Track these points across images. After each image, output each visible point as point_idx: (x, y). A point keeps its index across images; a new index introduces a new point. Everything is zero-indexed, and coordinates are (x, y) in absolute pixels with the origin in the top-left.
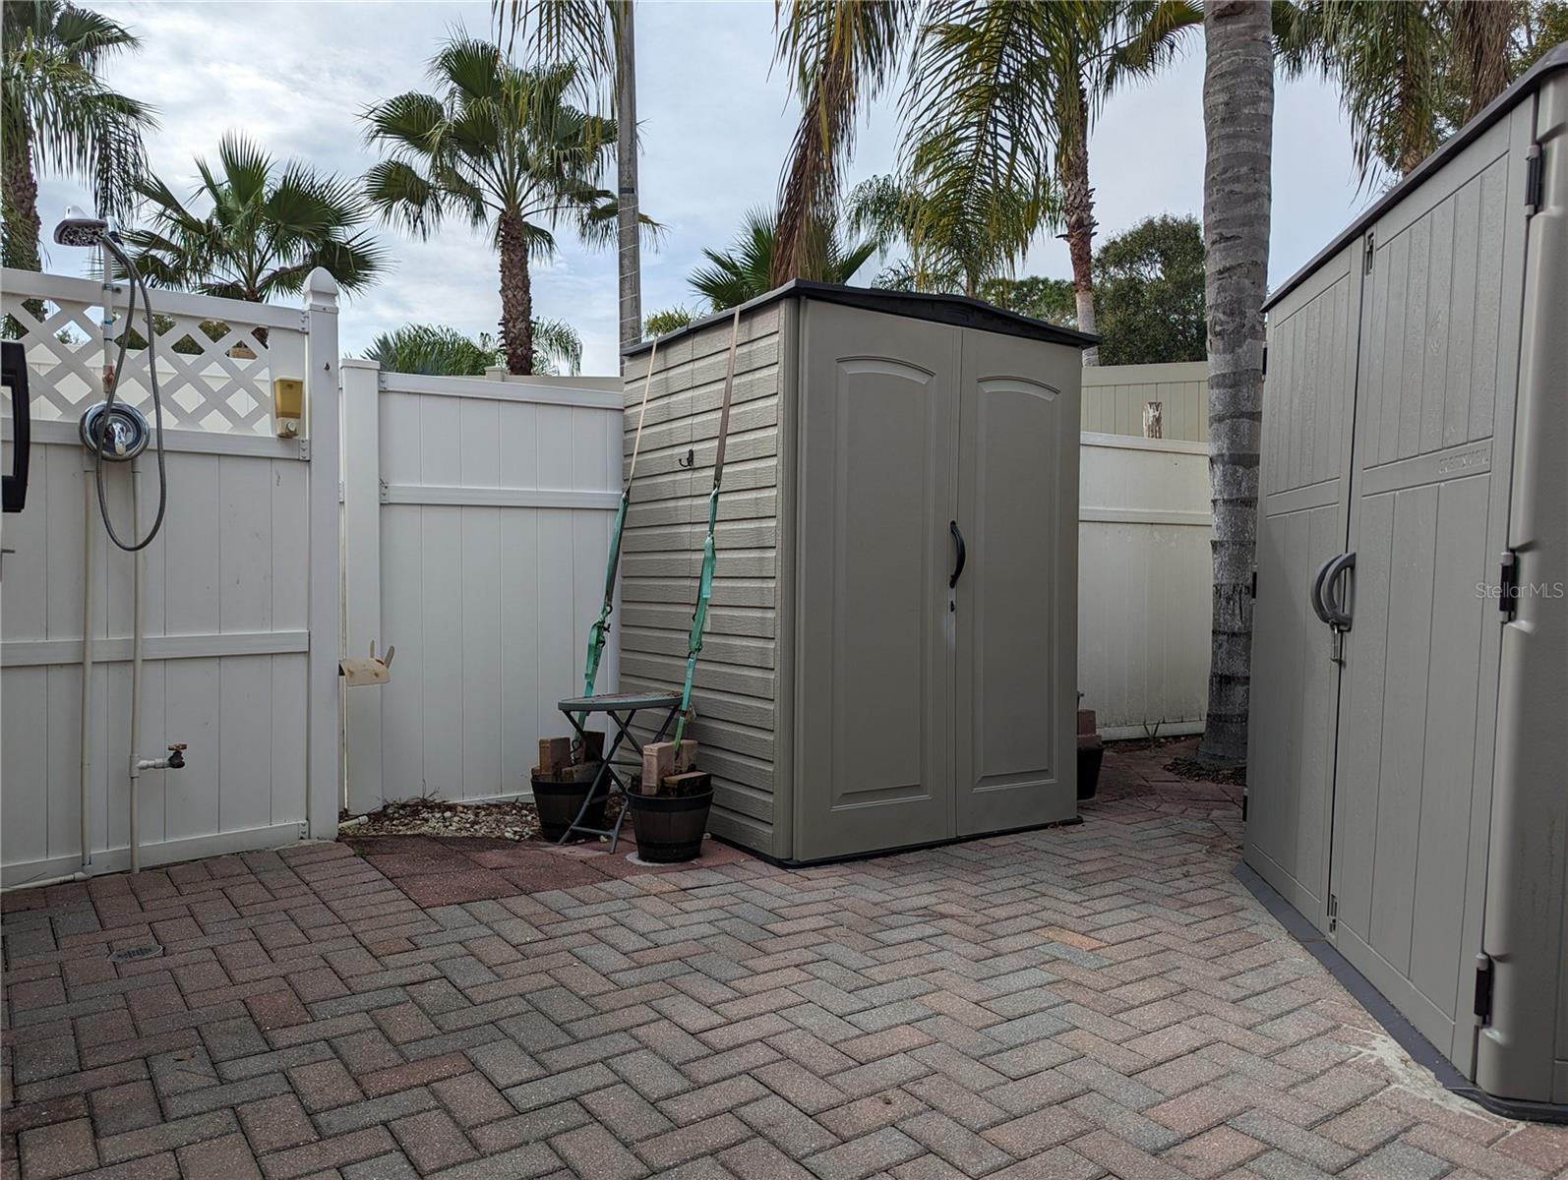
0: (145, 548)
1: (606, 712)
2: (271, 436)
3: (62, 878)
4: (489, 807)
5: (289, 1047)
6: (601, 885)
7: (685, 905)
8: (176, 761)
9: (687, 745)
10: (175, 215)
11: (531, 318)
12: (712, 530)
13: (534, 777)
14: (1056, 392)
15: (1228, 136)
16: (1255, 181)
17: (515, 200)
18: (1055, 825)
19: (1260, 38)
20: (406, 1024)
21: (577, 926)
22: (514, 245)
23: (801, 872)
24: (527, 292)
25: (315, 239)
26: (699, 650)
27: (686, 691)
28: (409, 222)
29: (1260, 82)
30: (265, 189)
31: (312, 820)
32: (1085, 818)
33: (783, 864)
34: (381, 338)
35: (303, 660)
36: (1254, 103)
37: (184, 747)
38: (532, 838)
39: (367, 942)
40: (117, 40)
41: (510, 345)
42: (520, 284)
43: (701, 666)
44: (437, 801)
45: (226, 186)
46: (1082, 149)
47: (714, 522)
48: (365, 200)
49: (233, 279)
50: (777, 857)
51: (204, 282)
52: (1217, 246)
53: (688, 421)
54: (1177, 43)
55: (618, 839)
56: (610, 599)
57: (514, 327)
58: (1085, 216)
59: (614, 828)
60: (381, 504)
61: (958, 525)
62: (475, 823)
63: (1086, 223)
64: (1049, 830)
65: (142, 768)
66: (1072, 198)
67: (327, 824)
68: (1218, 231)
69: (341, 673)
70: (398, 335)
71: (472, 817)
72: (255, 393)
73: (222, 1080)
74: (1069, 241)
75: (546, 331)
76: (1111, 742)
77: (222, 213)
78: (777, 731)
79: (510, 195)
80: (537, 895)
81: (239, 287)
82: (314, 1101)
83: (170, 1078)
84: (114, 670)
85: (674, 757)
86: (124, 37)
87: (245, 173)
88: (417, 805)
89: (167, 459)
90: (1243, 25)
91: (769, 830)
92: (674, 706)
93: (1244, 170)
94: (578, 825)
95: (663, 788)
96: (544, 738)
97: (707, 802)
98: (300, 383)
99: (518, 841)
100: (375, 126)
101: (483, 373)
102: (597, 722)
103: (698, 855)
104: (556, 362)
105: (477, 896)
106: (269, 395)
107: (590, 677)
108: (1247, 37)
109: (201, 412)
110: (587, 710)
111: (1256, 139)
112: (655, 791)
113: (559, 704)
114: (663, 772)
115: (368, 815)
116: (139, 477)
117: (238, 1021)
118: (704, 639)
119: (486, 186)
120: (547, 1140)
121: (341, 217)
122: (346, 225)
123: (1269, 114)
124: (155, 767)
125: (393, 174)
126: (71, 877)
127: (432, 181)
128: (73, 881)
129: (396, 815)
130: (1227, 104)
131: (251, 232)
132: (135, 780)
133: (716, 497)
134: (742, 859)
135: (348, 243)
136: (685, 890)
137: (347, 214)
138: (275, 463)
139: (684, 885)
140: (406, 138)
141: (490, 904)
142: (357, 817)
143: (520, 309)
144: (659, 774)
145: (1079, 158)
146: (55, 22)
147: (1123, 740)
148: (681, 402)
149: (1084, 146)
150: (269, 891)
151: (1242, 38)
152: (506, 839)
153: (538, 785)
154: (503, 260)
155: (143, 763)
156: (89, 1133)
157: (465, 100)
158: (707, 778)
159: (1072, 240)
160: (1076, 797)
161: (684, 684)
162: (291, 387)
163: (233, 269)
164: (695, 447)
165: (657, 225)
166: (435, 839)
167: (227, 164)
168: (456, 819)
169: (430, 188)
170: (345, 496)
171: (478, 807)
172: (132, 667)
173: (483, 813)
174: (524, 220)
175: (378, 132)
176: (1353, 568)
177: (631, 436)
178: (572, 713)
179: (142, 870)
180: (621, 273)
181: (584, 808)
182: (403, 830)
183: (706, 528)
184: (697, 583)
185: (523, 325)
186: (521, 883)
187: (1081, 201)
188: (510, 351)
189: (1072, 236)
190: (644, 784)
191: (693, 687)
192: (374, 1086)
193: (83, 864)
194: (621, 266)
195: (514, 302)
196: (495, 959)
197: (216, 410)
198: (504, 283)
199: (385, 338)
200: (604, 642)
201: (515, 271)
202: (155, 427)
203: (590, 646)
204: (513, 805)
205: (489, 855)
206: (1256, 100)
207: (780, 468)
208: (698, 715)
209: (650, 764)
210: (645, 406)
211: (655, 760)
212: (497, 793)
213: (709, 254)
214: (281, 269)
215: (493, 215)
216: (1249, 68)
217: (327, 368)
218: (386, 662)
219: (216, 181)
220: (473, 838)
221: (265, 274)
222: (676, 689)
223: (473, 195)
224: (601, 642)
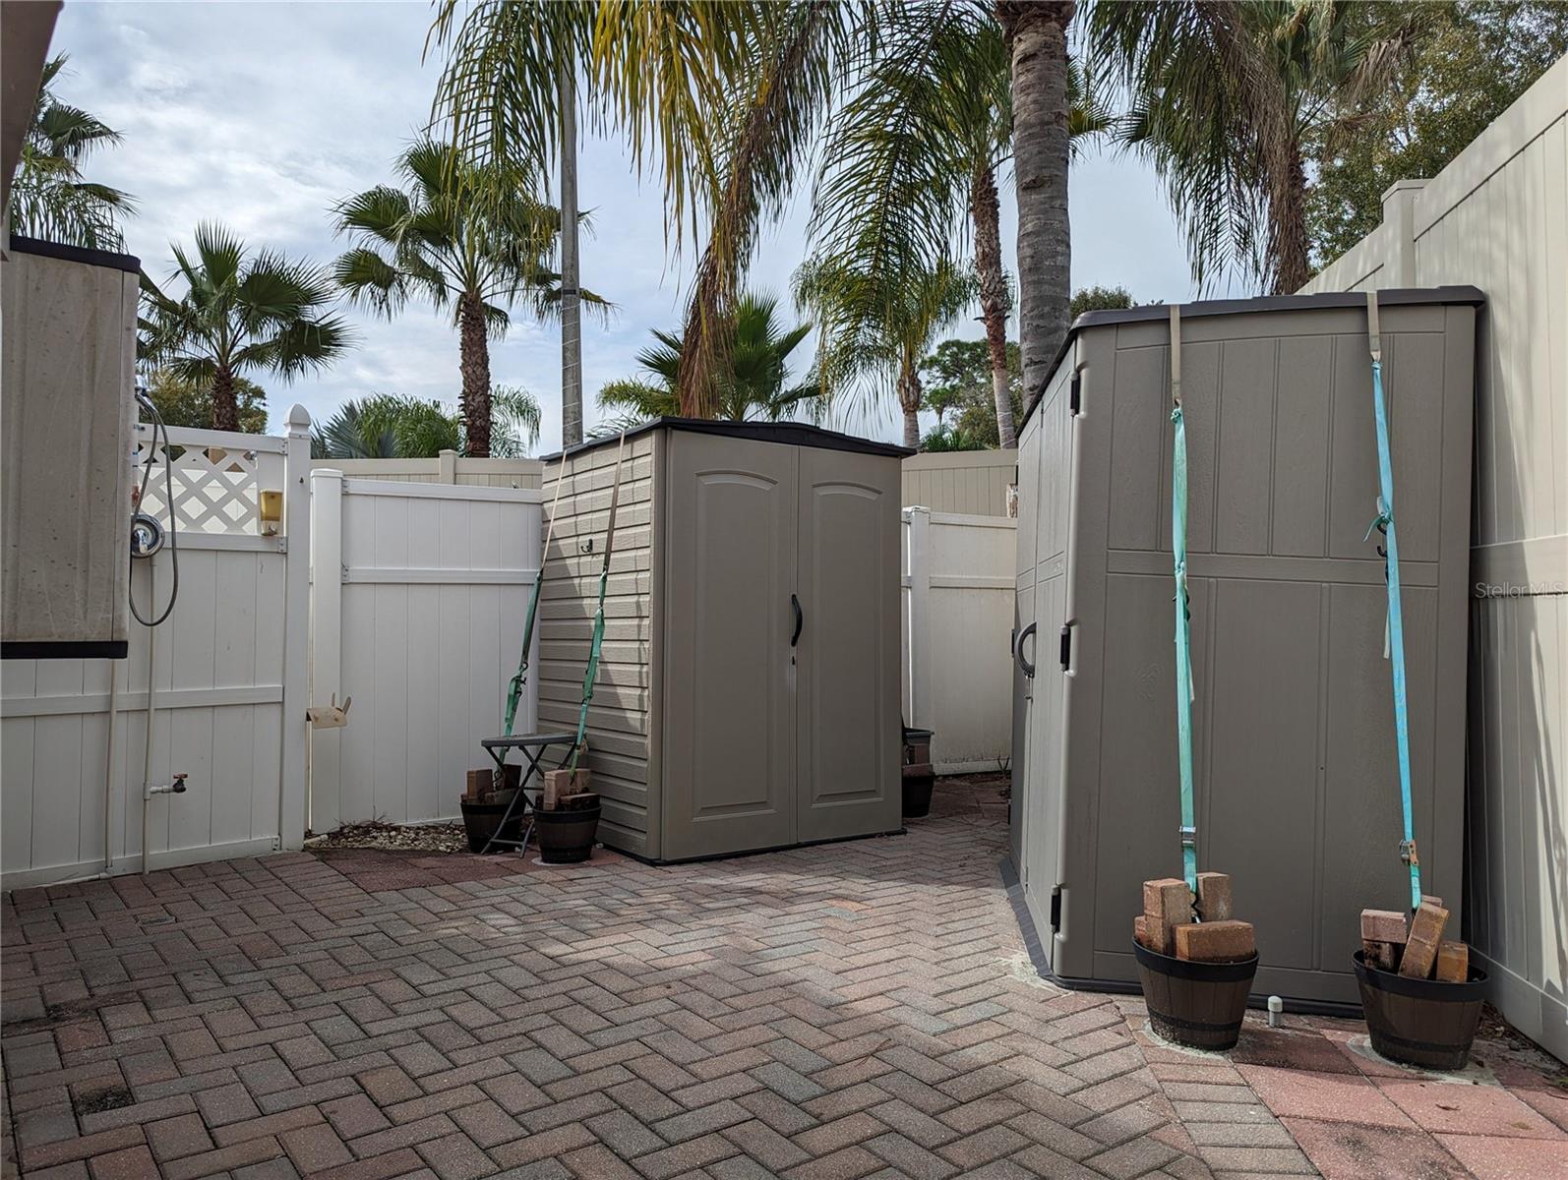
0: (160, 625)
1: (517, 747)
2: (256, 534)
3: (91, 877)
4: (427, 829)
5: (271, 968)
6: (509, 878)
7: (569, 889)
8: (179, 787)
9: (581, 773)
10: (152, 297)
11: (489, 392)
12: (602, 604)
13: (463, 801)
14: (879, 493)
15: (1034, 282)
16: (1056, 318)
17: (474, 285)
18: (881, 835)
19: (1057, 206)
20: (353, 956)
21: (484, 902)
22: (474, 325)
23: (667, 868)
24: (486, 367)
25: (283, 318)
26: (590, 697)
27: (581, 730)
28: (375, 304)
29: (1058, 241)
30: (238, 274)
31: (283, 836)
32: (908, 830)
33: (653, 863)
34: (348, 405)
35: (277, 709)
36: (1053, 257)
37: (186, 776)
38: (460, 851)
39: (326, 913)
40: (101, 134)
41: (469, 417)
42: (479, 361)
43: (590, 710)
44: (385, 824)
45: (200, 270)
46: (995, 241)
47: (603, 596)
48: (332, 284)
49: (204, 355)
50: (649, 857)
51: (176, 356)
52: (1028, 368)
53: (589, 516)
54: (1078, 147)
55: (526, 847)
56: (526, 658)
57: (473, 400)
58: (999, 301)
59: (523, 840)
60: (343, 584)
61: (798, 598)
62: (413, 840)
63: (1000, 307)
64: (877, 839)
65: (153, 793)
66: (987, 285)
67: (294, 839)
68: (1029, 356)
69: (308, 718)
70: (364, 402)
71: (413, 836)
72: (244, 501)
73: (227, 984)
74: (985, 323)
75: (506, 399)
76: (968, 774)
77: (197, 295)
78: (650, 759)
79: (471, 278)
80: (457, 884)
81: (211, 361)
82: (289, 993)
83: (191, 983)
84: (133, 718)
85: (570, 781)
86: (106, 132)
87: (219, 259)
88: (368, 826)
89: (179, 555)
90: (1043, 196)
91: (643, 837)
92: (571, 741)
93: (1046, 309)
94: (497, 838)
95: (560, 805)
96: (471, 770)
97: (596, 816)
98: (281, 494)
99: (450, 853)
100: (344, 219)
101: (438, 456)
102: (515, 757)
103: (588, 857)
104: (516, 427)
105: (409, 885)
106: (256, 503)
107: (510, 721)
108: (1047, 206)
109: (204, 517)
110: (506, 745)
111: (1055, 285)
112: (553, 808)
113: (483, 742)
114: (560, 792)
115: (328, 834)
116: (155, 569)
117: (235, 956)
118: (595, 688)
119: (449, 271)
120: (441, 1009)
121: (311, 297)
122: (316, 304)
123: (1067, 264)
124: (162, 792)
125: (362, 263)
126: (97, 876)
127: (396, 266)
128: (99, 879)
129: (351, 834)
130: (1032, 257)
131: (224, 311)
132: (147, 802)
133: (605, 578)
134: (623, 860)
135: (317, 322)
136: (571, 880)
137: (317, 293)
138: (259, 556)
139: (572, 877)
140: (374, 229)
141: (420, 890)
142: (319, 835)
143: (479, 383)
144: (556, 795)
145: (992, 249)
146: (41, 117)
147: (979, 773)
148: (583, 501)
149: (997, 238)
150: (251, 883)
151: (1043, 207)
152: (440, 851)
153: (467, 808)
154: (463, 339)
155: (154, 788)
156: (144, 1009)
157: (429, 195)
158: (597, 797)
159: (988, 323)
160: (901, 814)
161: (578, 725)
162: (273, 497)
163: (206, 346)
164: (594, 537)
165: (609, 304)
166: (383, 851)
167: (202, 249)
168: (400, 837)
169: (395, 273)
170: (313, 578)
171: (418, 828)
172: (146, 716)
173: (422, 832)
174: (484, 301)
175: (347, 223)
176: (1034, 632)
177: (546, 526)
178: (493, 749)
179: (150, 872)
180: (564, 364)
181: (501, 826)
182: (357, 845)
183: (598, 601)
184: (589, 644)
185: (482, 398)
186: (446, 878)
187: (995, 288)
188: (469, 423)
189: (988, 319)
190: (545, 801)
191: (586, 726)
192: (328, 986)
193: (106, 867)
194: (564, 358)
195: (474, 378)
196: (419, 921)
197: (215, 517)
198: (464, 360)
199: (352, 405)
200: (521, 693)
201: (474, 349)
202: (170, 530)
203: (509, 696)
204: (448, 827)
205: (423, 860)
206: (1054, 255)
207: (652, 556)
208: (590, 749)
209: (549, 786)
210: (555, 503)
211: (553, 783)
212: (435, 817)
213: (657, 333)
214: (252, 345)
215: (453, 296)
216: (1048, 229)
217: (302, 481)
218: (345, 710)
219: (191, 265)
220: (412, 850)
221: (237, 349)
222: (573, 729)
223: (436, 279)
224: (518, 692)
